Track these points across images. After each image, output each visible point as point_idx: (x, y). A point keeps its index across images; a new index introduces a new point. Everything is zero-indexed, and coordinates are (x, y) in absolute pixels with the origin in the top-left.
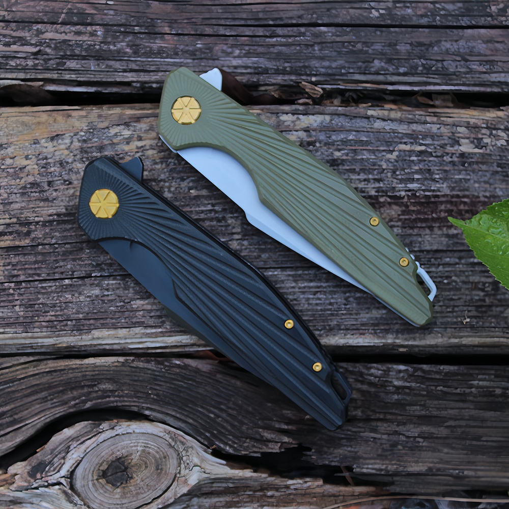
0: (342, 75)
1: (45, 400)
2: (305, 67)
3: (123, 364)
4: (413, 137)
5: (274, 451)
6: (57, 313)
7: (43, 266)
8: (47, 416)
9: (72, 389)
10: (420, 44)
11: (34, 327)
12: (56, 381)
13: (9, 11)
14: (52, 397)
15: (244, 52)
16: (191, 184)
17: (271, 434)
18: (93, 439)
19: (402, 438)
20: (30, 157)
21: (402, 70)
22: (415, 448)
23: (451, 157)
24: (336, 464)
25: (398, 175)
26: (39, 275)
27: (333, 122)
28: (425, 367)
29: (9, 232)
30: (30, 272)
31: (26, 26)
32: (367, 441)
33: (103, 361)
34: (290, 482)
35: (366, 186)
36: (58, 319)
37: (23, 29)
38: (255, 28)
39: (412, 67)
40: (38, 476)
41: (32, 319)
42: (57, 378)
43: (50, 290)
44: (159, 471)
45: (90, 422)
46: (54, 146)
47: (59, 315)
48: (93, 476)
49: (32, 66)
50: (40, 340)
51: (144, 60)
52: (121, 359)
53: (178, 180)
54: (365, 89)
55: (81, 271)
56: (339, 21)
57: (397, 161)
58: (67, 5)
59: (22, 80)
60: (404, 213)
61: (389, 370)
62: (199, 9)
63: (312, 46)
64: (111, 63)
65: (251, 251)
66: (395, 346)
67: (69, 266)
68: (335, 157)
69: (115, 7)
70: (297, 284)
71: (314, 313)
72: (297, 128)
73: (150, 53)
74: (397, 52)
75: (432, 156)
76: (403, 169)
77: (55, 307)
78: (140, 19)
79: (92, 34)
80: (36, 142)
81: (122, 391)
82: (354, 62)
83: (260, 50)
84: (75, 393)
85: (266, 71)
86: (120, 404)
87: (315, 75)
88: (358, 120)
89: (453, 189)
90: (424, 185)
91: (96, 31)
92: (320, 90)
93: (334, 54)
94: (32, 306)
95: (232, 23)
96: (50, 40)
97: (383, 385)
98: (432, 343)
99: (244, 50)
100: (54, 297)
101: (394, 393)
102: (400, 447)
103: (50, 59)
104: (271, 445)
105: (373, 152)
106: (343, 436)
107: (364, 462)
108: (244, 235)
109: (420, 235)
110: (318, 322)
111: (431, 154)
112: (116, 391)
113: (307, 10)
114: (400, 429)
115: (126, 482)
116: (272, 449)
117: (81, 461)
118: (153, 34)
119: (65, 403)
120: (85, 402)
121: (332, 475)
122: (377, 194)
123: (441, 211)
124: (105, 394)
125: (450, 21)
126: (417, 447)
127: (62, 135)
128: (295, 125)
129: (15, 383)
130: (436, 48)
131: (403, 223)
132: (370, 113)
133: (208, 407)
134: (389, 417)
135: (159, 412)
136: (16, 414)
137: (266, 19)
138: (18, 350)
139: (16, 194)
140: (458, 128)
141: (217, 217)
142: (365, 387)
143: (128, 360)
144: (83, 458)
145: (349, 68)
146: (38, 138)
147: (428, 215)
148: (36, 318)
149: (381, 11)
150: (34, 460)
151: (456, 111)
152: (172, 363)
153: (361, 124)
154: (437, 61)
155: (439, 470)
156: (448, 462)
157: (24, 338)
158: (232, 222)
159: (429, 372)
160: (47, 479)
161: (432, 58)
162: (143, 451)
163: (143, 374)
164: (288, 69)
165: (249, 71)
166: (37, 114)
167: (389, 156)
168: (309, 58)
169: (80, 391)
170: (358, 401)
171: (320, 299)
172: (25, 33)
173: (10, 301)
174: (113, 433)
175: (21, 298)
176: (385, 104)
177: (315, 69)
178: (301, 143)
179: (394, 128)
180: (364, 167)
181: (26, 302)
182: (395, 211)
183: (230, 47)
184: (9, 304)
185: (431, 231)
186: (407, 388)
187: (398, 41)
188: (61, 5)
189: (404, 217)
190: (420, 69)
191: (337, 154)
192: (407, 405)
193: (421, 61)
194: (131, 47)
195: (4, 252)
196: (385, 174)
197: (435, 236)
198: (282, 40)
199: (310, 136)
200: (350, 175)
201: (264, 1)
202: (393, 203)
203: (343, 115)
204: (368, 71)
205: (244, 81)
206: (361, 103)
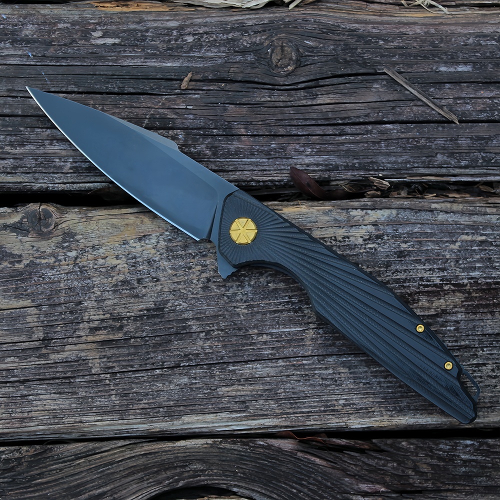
0: (407, 169)
1: (141, 480)
2: (372, 163)
3: (212, 446)
4: (475, 228)
6: (150, 401)
7: (135, 358)
8: (144, 495)
9: (166, 470)
10: (480, 138)
11: (129, 415)
12: (150, 463)
14: (148, 477)
15: (316, 150)
16: (269, 278)
20: (120, 256)
21: (463, 163)
25: (460, 264)
26: (132, 366)
27: (400, 216)
28: (490, 441)
29: (103, 327)
30: (124, 363)
33: (193, 443)
35: (431, 276)
36: (151, 407)
38: (325, 127)
39: (472, 160)
41: (127, 407)
42: (151, 460)
43: (142, 380)
46: (142, 246)
47: (151, 403)
50: (135, 426)
51: (223, 160)
52: (210, 441)
53: (257, 275)
54: (430, 181)
55: (171, 362)
56: (404, 118)
57: (459, 251)
58: (150, 111)
59: (110, 182)
60: (467, 299)
61: (456, 445)
62: (272, 111)
63: (379, 143)
65: (326, 339)
67: (159, 358)
68: (402, 249)
69: (194, 112)
70: (370, 368)
71: (386, 395)
72: (366, 222)
73: (229, 154)
74: (459, 147)
75: (492, 245)
76: (466, 259)
77: (148, 395)
78: (218, 122)
79: (174, 138)
80: (125, 243)
81: (211, 470)
82: (419, 157)
83: (331, 148)
84: (169, 473)
85: (336, 168)
86: (209, 482)
87: (383, 170)
88: (423, 214)
90: (485, 273)
91: (177, 134)
92: (388, 184)
93: (399, 150)
94: (126, 395)
95: (303, 123)
97: (451, 459)
98: (495, 420)
99: (316, 148)
100: (147, 386)
101: (461, 466)
105: (437, 243)
108: (318, 325)
109: (482, 320)
110: (389, 404)
111: (491, 244)
112: (206, 470)
113: (373, 108)
118: (230, 135)
119: (159, 482)
120: (177, 481)
122: (441, 282)
124: (196, 474)
127: (149, 235)
128: (364, 220)
129: (114, 465)
130: (494, 142)
131: (466, 309)
132: (434, 206)
133: (291, 483)
134: (457, 488)
135: (245, 488)
136: (116, 493)
137: (335, 119)
138: (116, 434)
139: (108, 291)
141: (294, 308)
142: (435, 462)
143: (216, 441)
145: (414, 162)
146: (127, 239)
147: (490, 301)
148: (131, 406)
152: (256, 444)
153: (425, 217)
154: (495, 153)
157: (121, 425)
158: (308, 313)
159: (494, 446)
161: (491, 151)
163: (230, 455)
164: (357, 165)
165: (320, 168)
166: (126, 216)
167: (452, 246)
168: (375, 155)
169: (173, 471)
170: (428, 474)
173: (106, 391)
175: (117, 388)
176: (449, 193)
177: (382, 165)
178: (370, 237)
179: (457, 220)
180: (429, 258)
181: (122, 391)
182: (458, 298)
183: (303, 146)
184: (106, 394)
185: (492, 315)
186: (473, 460)
187: (458, 136)
188: (144, 111)
189: (467, 303)
190: (480, 161)
191: (404, 246)
192: (475, 477)
193: (481, 154)
194: (210, 148)
195: (100, 346)
196: (449, 263)
197: (496, 320)
198: (351, 138)
199: (379, 230)
200: (417, 265)
201: (333, 101)
202: (456, 290)
203: (408, 208)
204: (431, 165)
205: (316, 177)
206: (427, 193)
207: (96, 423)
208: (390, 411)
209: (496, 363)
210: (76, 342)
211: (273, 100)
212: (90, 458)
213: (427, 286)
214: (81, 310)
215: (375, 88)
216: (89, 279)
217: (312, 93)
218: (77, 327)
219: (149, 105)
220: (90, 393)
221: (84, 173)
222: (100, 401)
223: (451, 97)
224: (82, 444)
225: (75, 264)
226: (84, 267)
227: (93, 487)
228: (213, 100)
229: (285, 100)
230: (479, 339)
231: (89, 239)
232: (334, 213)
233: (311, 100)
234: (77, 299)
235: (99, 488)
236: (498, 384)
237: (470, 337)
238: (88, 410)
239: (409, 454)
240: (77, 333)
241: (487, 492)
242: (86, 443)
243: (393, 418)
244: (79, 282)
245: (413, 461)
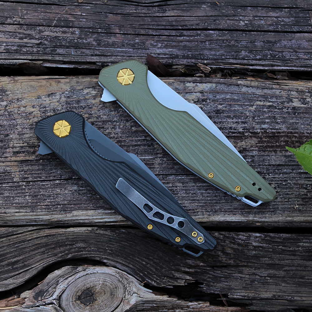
0: (222, 59)
1: (43, 253)
2: (200, 54)
3: (91, 232)
4: (265, 97)
5: (181, 285)
6: (51, 201)
7: (43, 172)
8: (45, 263)
9: (60, 246)
10: (269, 42)
11: (38, 209)
12: (50, 242)
13: (22, 18)
14: (48, 251)
15: (164, 45)
16: (132, 124)
17: (179, 274)
18: (73, 277)
19: (258, 277)
20: (35, 106)
21: (258, 57)
22: (265, 283)
23: (287, 109)
24: (218, 292)
25: (256, 120)
26: (40, 177)
27: (218, 88)
28: (272, 235)
29: (22, 151)
30: (35, 175)
31: (33, 28)
32: (236, 279)
33: (79, 230)
34: (190, 304)
35: (237, 126)
36: (52, 204)
37: (31, 29)
38: (171, 31)
39: (264, 56)
40: (40, 299)
41: (36, 204)
42: (51, 240)
43: (47, 187)
44: (113, 296)
45: (71, 266)
46: (50, 100)
47: (52, 202)
48: (72, 299)
49: (37, 52)
50: (41, 217)
51: (104, 49)
52: (90, 229)
53: (125, 121)
54: (236, 68)
55: (66, 175)
56: (221, 27)
57: (255, 111)
58: (58, 15)
59: (30, 60)
60: (259, 142)
61: (250, 236)
62: (137, 19)
63: (205, 42)
64: (84, 50)
65: (168, 164)
66: (254, 222)
67: (59, 172)
68: (219, 109)
69: (86, 17)
70: (196, 184)
71: (206, 201)
72: (196, 91)
73: (108, 45)
74: (255, 46)
75: (276, 108)
76: (259, 116)
77: (50, 197)
78: (101, 25)
79: (73, 33)
80: (39, 97)
81: (90, 247)
82: (230, 52)
83: (174, 44)
84: (62, 249)
85: (177, 57)
86: (88, 256)
87: (207, 60)
88: (233, 87)
89: (288, 128)
90: (271, 126)
91: (75, 31)
92: (209, 68)
93: (218, 47)
94: (36, 196)
95: (157, 28)
96: (47, 36)
97: (246, 245)
98: (276, 220)
99: (164, 44)
100: (50, 191)
101: (253, 250)
102: (256, 283)
103: (47, 48)
104: (179, 281)
105: (241, 105)
106: (222, 276)
107: (235, 291)
108: (163, 155)
109: (269, 155)
110: (208, 207)
111: (275, 108)
112: (87, 248)
113: (202, 20)
114: (256, 271)
115: (93, 303)
116: (180, 283)
117: (65, 290)
118: (109, 33)
119: (55, 255)
120: (67, 254)
121: (215, 300)
122: (243, 131)
123: (281, 142)
124: (80, 250)
125: (287, 28)
126: (267, 282)
127: (55, 93)
128: (194, 89)
129: (25, 243)
130: (278, 44)
131: (259, 148)
132: (239, 82)
133: (142, 258)
134: (250, 264)
135: (112, 260)
136: (26, 261)
137: (177, 26)
138: (27, 223)
139: (26, 128)
140: (292, 92)
141: (148, 144)
142: (236, 246)
143: (94, 229)
144: (66, 288)
145: (227, 55)
146: (41, 95)
147: (274, 144)
148: (39, 203)
149: (246, 22)
150: (37, 289)
151: (291, 82)
152: (120, 231)
153: (234, 89)
154: (279, 52)
155: (279, 296)
156: (285, 292)
157: (31, 215)
158: (157, 147)
159: (274, 238)
160: (45, 300)
161: (276, 50)
162: (103, 284)
163: (103, 238)
164: (190, 56)
165: (167, 56)
166: (40, 81)
167: (251, 108)
168: (202, 49)
169: (64, 248)
170: (231, 255)
171: (209, 193)
172: (32, 31)
173: (23, 193)
174: (85, 273)
175: (30, 191)
176: (248, 77)
177: (206, 56)
178: (199, 100)
179: (254, 91)
180: (236, 115)
181: (33, 194)
182: (254, 141)
183: (156, 42)
184: (22, 195)
185: (275, 153)
186: (261, 247)
187: (255, 40)
188: (54, 15)
189: (259, 145)
190: (269, 56)
191: (220, 107)
192: (261, 257)
193: (269, 52)
194: (96, 41)
195: (20, 164)
196: (249, 119)
197: (278, 156)
198: (187, 38)
199: (204, 96)
200: (228, 119)
201: (176, 15)
202: (253, 136)
203: (223, 83)
204: (238, 57)
205: (164, 62)
206: (233, 76)
207: (15, 214)
208: (208, 212)
209: (277, 183)
210: (4, 161)
211: (138, 12)
212: (9, 238)
213: (234, 133)
214: (8, 140)
215: (203, 8)
216: (14, 120)
217: (163, 9)
218: (5, 151)
219: (57, 12)
220: (12, 194)
221: (13, 53)
222: (18, 200)
223: (251, 15)
224: (5, 228)
225: (6, 110)
226: (11, 112)
227: (11, 256)
228: (99, 10)
229: (145, 12)
230: (266, 168)
231: (15, 94)
232: (176, 84)
233: (162, 13)
234: (6, 132)
235: (15, 257)
236: (278, 197)
237: (261, 166)
238: (10, 205)
239: (220, 241)
240: (5, 155)
241: (268, 268)
242: (7, 228)
243: (210, 217)
244: (7, 122)
245: (222, 245)
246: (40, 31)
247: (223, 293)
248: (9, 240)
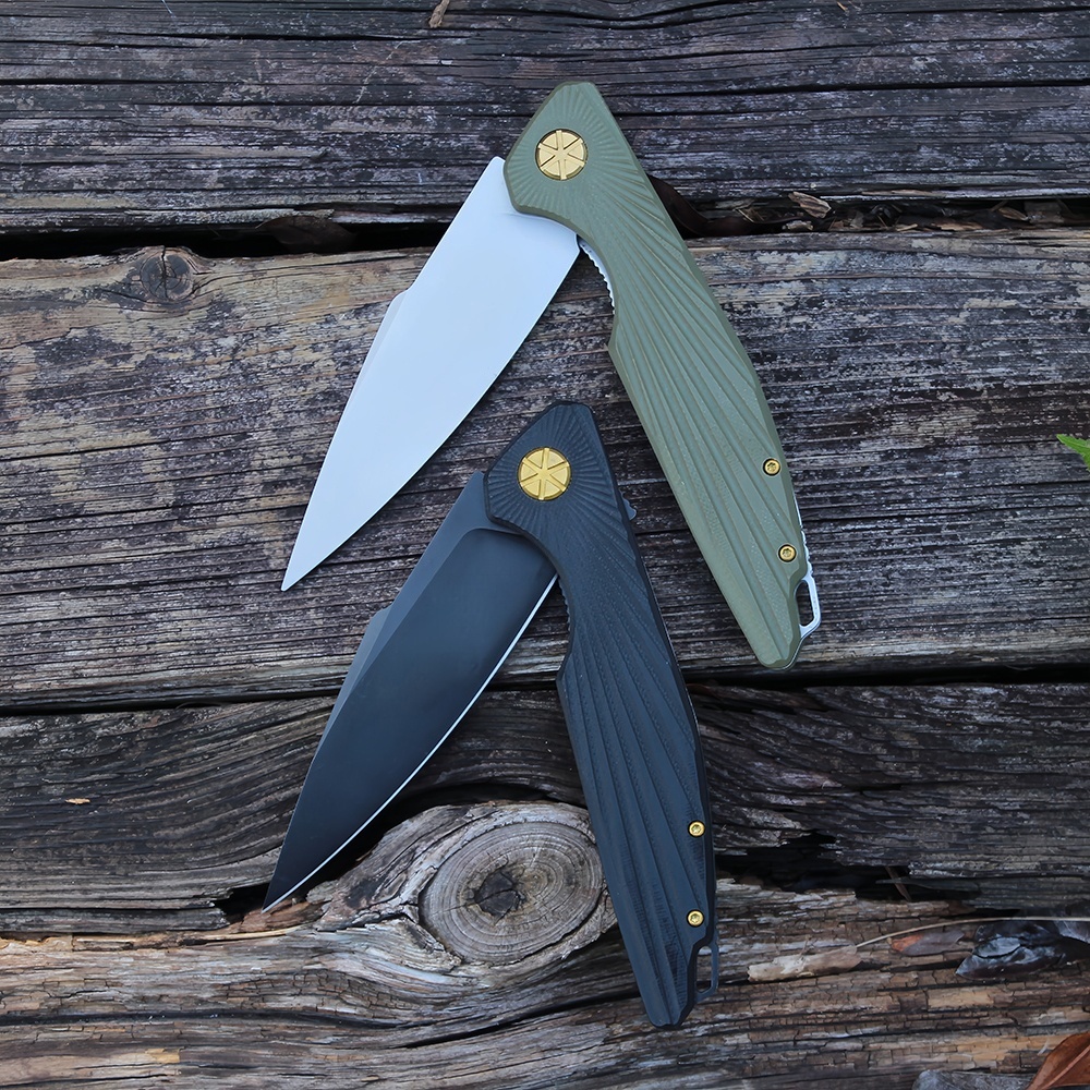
0: (864, 176)
2: (796, 164)
3: (500, 704)
4: (995, 285)
5: (769, 845)
10: (1000, 116)
11: (343, 646)
13: (267, 84)
15: (688, 142)
16: (606, 384)
17: (762, 815)
18: (455, 837)
19: (992, 813)
20: (320, 345)
21: (969, 164)
22: (1015, 831)
23: (1061, 318)
24: (880, 863)
25: (969, 353)
27: (852, 263)
28: (1029, 688)
29: (288, 480)
31: (300, 111)
32: (931, 821)
34: (799, 898)
35: (914, 375)
37: (294, 116)
38: (706, 99)
39: (987, 158)
40: (364, 903)
41: (339, 631)
43: (367, 579)
44: (573, 887)
45: (448, 806)
46: (363, 326)
48: (457, 900)
49: (314, 182)
52: (496, 696)
53: (583, 377)
54: (906, 199)
55: (421, 544)
56: (856, 79)
57: (966, 328)
58: (370, 70)
59: (296, 208)
60: (982, 419)
61: (965, 696)
62: (604, 68)
63: (808, 126)
64: (454, 171)
66: (974, 654)
67: (398, 537)
68: (859, 325)
69: (454, 71)
71: (832, 601)
72: (790, 275)
74: (961, 132)
75: (1029, 316)
76: (979, 342)
77: (378, 608)
78: (501, 91)
79: (417, 121)
80: (329, 319)
81: (500, 750)
82: (885, 153)
83: (717, 137)
85: (728, 174)
86: (497, 774)
87: (817, 179)
88: (897, 258)
89: (1067, 374)
90: (1015, 368)
91: (423, 115)
92: (827, 205)
93: (848, 139)
94: (337, 608)
95: (664, 92)
96: (343, 133)
97: (956, 723)
98: (1039, 646)
99: (690, 139)
100: (375, 591)
101: (975, 736)
102: (989, 830)
103: (345, 169)
104: (763, 834)
105: (924, 313)
106: (890, 814)
107: (928, 857)
109: (1013, 457)
110: (839, 618)
111: (1026, 314)
112: (490, 751)
113: (797, 62)
114: (989, 798)
115: (517, 908)
116: (766, 841)
117: (436, 874)
120: (436, 772)
121: (871, 883)
122: (933, 388)
123: (1047, 414)
124: (472, 757)
125: (1054, 72)
126: (1021, 827)
127: (375, 304)
128: (784, 271)
129: (314, 745)
130: (1029, 122)
131: (981, 438)
132: (916, 243)
134: (969, 778)
135: (566, 785)
137: (725, 82)
138: (315, 686)
139: (298, 412)
140: (1073, 264)
142: (925, 728)
143: (509, 696)
144: (438, 869)
145: (876, 163)
146: (334, 312)
147: (1025, 421)
148: (347, 629)
149: (930, 60)
150: (355, 877)
151: (1067, 233)
153: (901, 264)
154: (1031, 144)
155: (1058, 866)
156: (1074, 853)
157: (327, 665)
159: (1037, 696)
160: (378, 907)
161: (1023, 139)
162: (543, 853)
163: (536, 720)
164: (767, 170)
165: (698, 175)
166: (330, 269)
167: (953, 319)
168: (802, 149)
170: (913, 752)
171: (840, 577)
172: (297, 123)
174: (490, 824)
175: (318, 595)
176: (943, 223)
177: (815, 168)
178: (798, 303)
179: (961, 269)
180: (910, 341)
181: (328, 602)
182: (966, 416)
183: (664, 135)
184: (297, 607)
185: (1031, 449)
186: (998, 725)
187: (961, 111)
188: (360, 70)
189: (983, 427)
190: (1002, 160)
191: (862, 319)
192: (1000, 756)
193: (1003, 147)
194: (487, 140)
195: (284, 517)
196: (948, 351)
197: (1038, 458)
198: (756, 118)
199: (813, 290)
200: (886, 355)
201: (720, 49)
202: (962, 402)
203: (869, 249)
204: (909, 167)
205: (690, 194)
206: (900, 223)
207: (279, 663)
208: (842, 631)
209: (1040, 538)
210: (238, 510)
211: (607, 47)
212: (267, 732)
213: (907, 395)
214: (246, 449)
215: (800, 23)
216: (261, 388)
217: (680, 33)
218: (239, 481)
219: (368, 59)
220: (267, 606)
221: (246, 189)
222: (286, 622)
223: (944, 39)
224: (251, 705)
225: (234, 362)
226: (250, 366)
227: (274, 785)
228: (492, 48)
229: (628, 46)
230: (1007, 494)
231: (260, 313)
232: (728, 258)
233: (678, 48)
234: (240, 426)
235: (286, 788)
236: (1044, 578)
237: (990, 491)
238: (264, 639)
239: (876, 714)
240: (240, 492)
241: (1024, 784)
242: (258, 704)
243: (846, 645)
244: (242, 396)
245: (884, 727)
246: (323, 121)
247: (893, 864)
248: (267, 737)
